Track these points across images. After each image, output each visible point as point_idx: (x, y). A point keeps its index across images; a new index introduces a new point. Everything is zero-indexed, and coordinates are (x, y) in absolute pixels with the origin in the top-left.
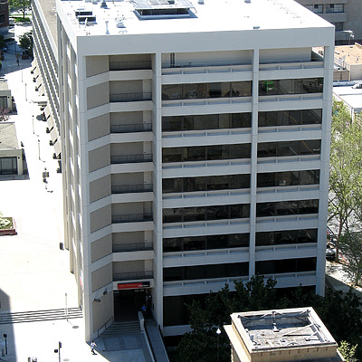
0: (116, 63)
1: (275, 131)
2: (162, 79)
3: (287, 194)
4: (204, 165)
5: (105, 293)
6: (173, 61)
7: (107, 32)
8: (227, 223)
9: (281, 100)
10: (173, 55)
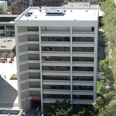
0: (30, 29)
1: (78, 53)
2: (41, 34)
3: (83, 74)
4: (55, 62)
5: (26, 100)
6: (46, 29)
7: (28, 19)
8: (63, 82)
9: (80, 43)
10: (46, 27)
